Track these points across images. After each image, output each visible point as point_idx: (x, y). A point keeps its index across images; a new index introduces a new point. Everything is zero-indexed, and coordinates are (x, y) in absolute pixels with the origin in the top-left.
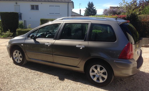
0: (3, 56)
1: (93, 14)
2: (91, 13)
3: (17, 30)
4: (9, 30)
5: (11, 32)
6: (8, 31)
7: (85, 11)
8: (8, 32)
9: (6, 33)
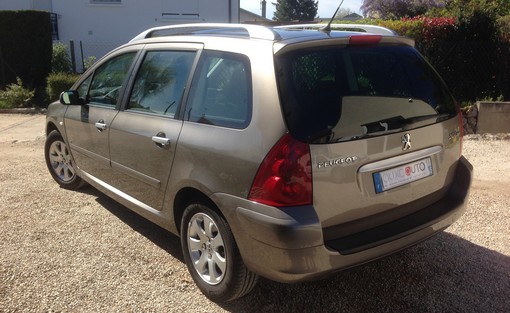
0: (13, 192)
1: (305, 16)
2: (298, 12)
3: (49, 79)
4: (19, 79)
5: (25, 86)
6: (16, 82)
7: (277, 5)
8: (14, 86)
9: (9, 93)
